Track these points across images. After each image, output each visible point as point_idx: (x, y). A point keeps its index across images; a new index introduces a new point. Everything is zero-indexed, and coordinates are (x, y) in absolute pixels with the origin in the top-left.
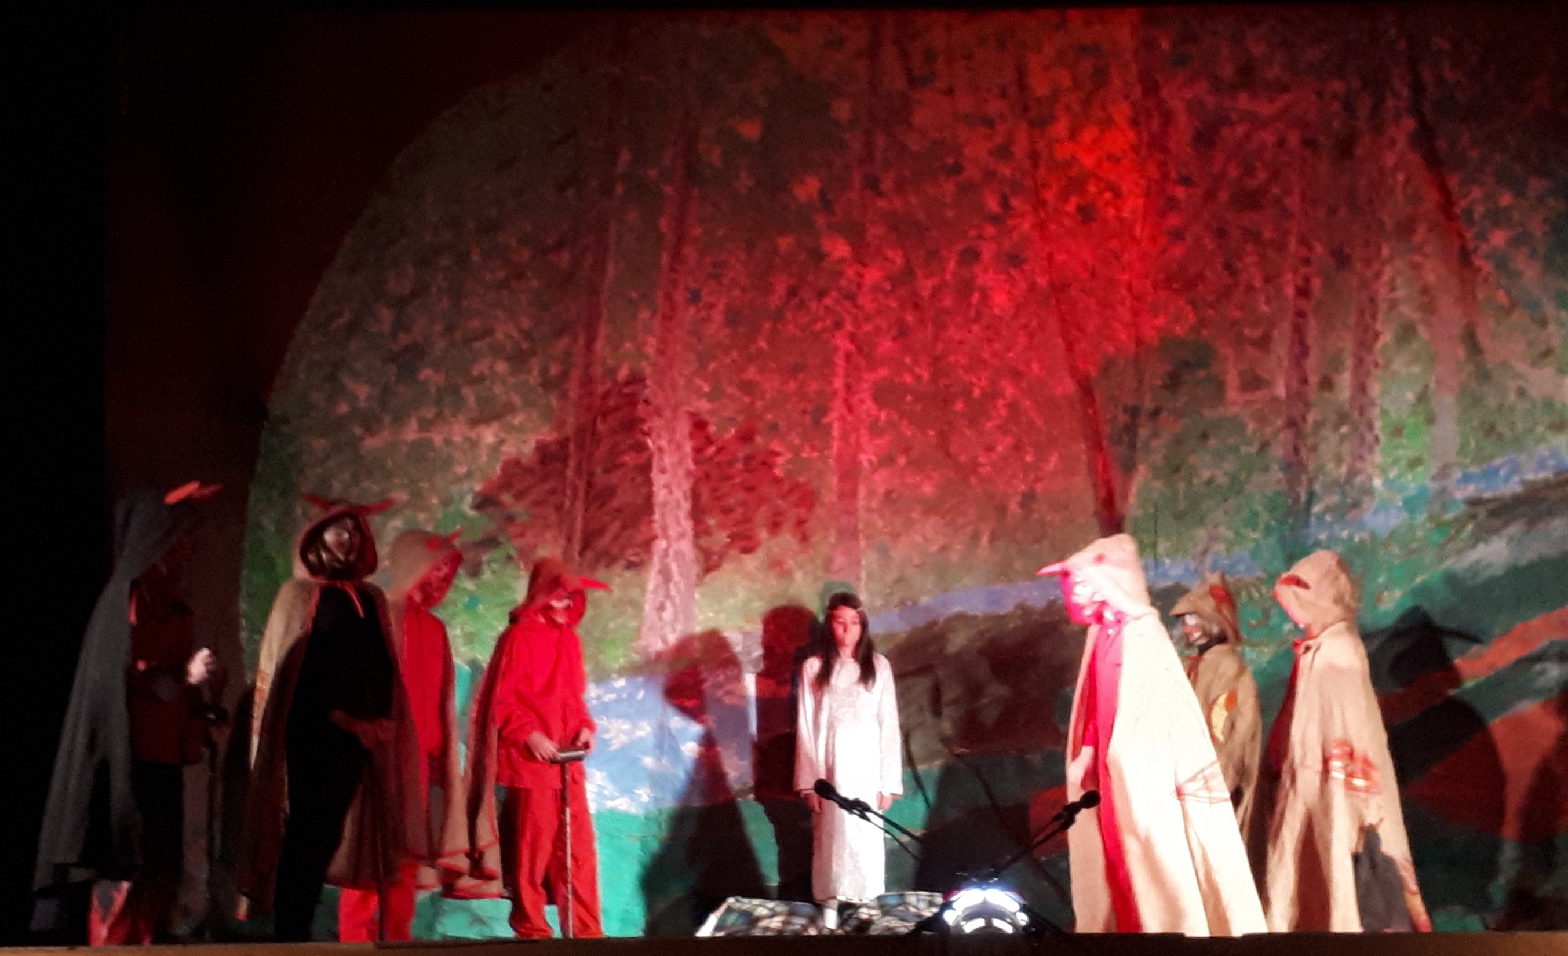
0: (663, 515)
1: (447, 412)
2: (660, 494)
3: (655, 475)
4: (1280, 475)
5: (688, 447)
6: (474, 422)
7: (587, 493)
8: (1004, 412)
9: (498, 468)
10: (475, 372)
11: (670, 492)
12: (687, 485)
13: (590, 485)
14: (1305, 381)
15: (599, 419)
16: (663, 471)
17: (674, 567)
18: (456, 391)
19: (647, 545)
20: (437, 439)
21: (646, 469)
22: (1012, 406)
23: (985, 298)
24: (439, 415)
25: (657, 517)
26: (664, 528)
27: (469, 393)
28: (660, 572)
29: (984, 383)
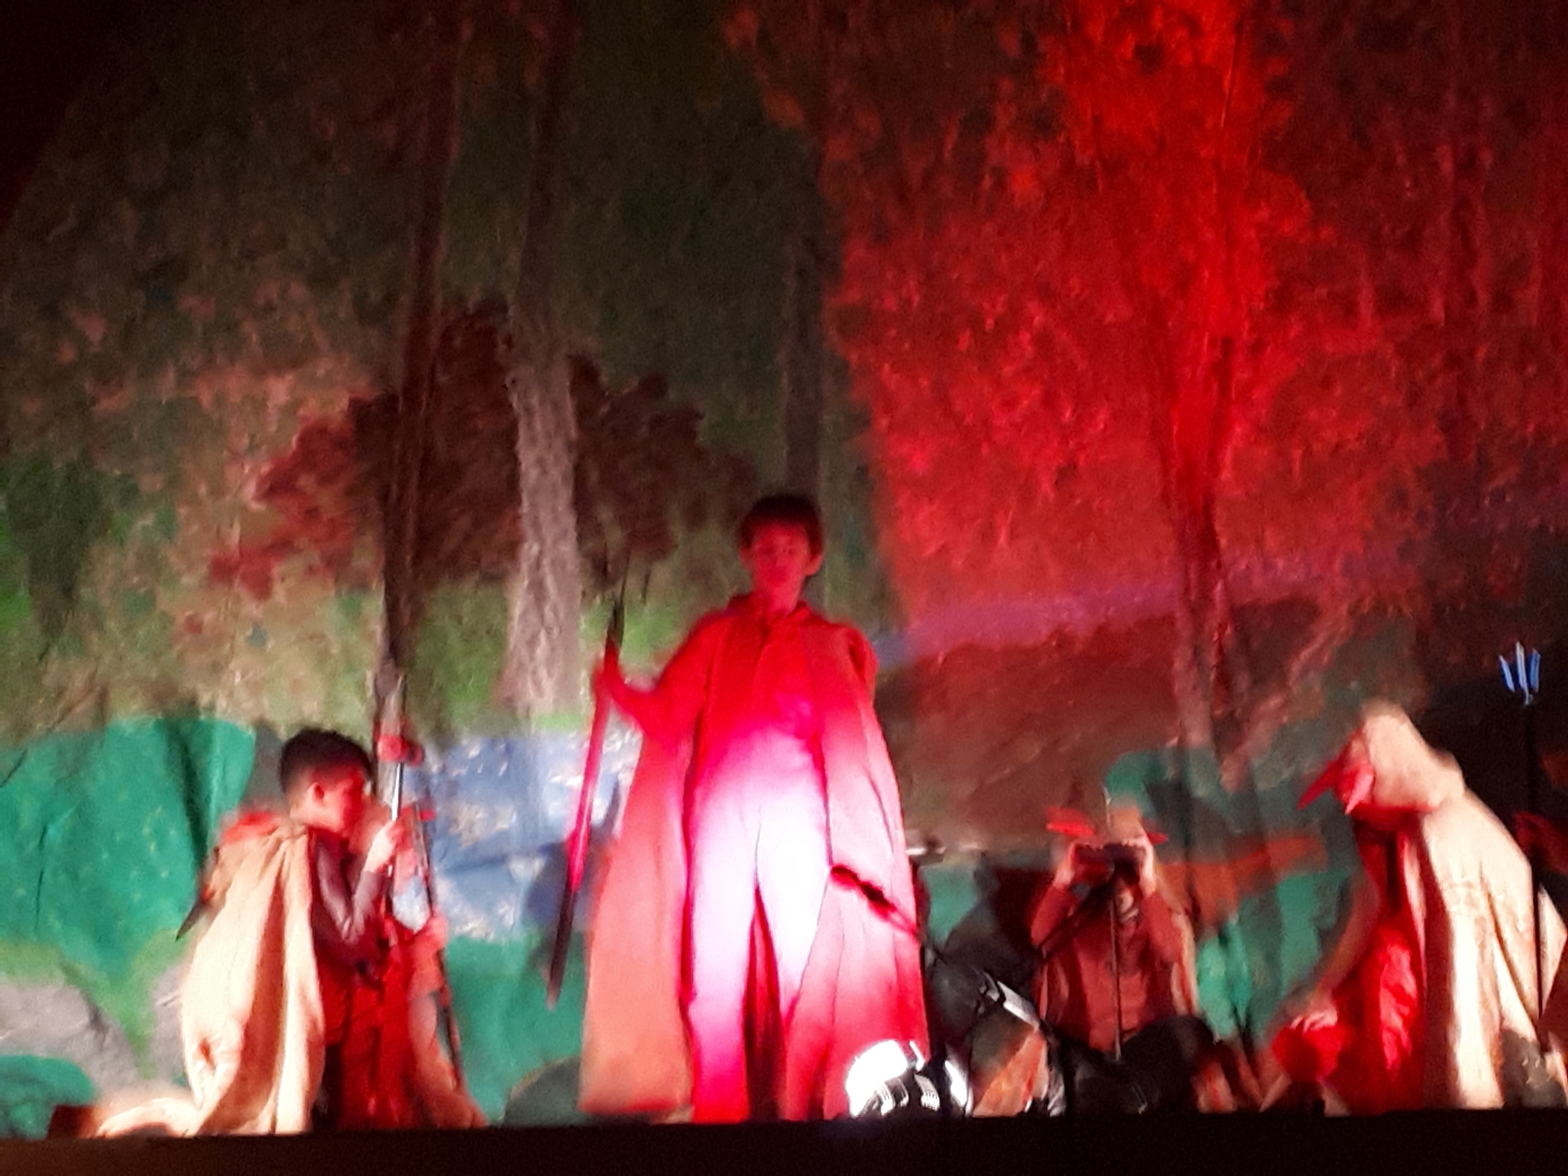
0: (533, 505)
1: (220, 359)
2: (529, 473)
3: (522, 444)
4: (1439, 438)
5: (569, 406)
6: (260, 373)
7: (422, 476)
8: (1029, 351)
9: (294, 440)
10: (261, 302)
11: (544, 473)
12: (567, 463)
13: (426, 461)
14: (1472, 299)
15: (439, 368)
16: (533, 441)
17: (550, 582)
18: (232, 327)
19: (512, 548)
20: (206, 398)
21: (509, 437)
22: (1043, 340)
23: (1001, 184)
24: (210, 362)
25: (525, 507)
26: (536, 525)
27: (251, 331)
28: (531, 586)
29: (1000, 309)
